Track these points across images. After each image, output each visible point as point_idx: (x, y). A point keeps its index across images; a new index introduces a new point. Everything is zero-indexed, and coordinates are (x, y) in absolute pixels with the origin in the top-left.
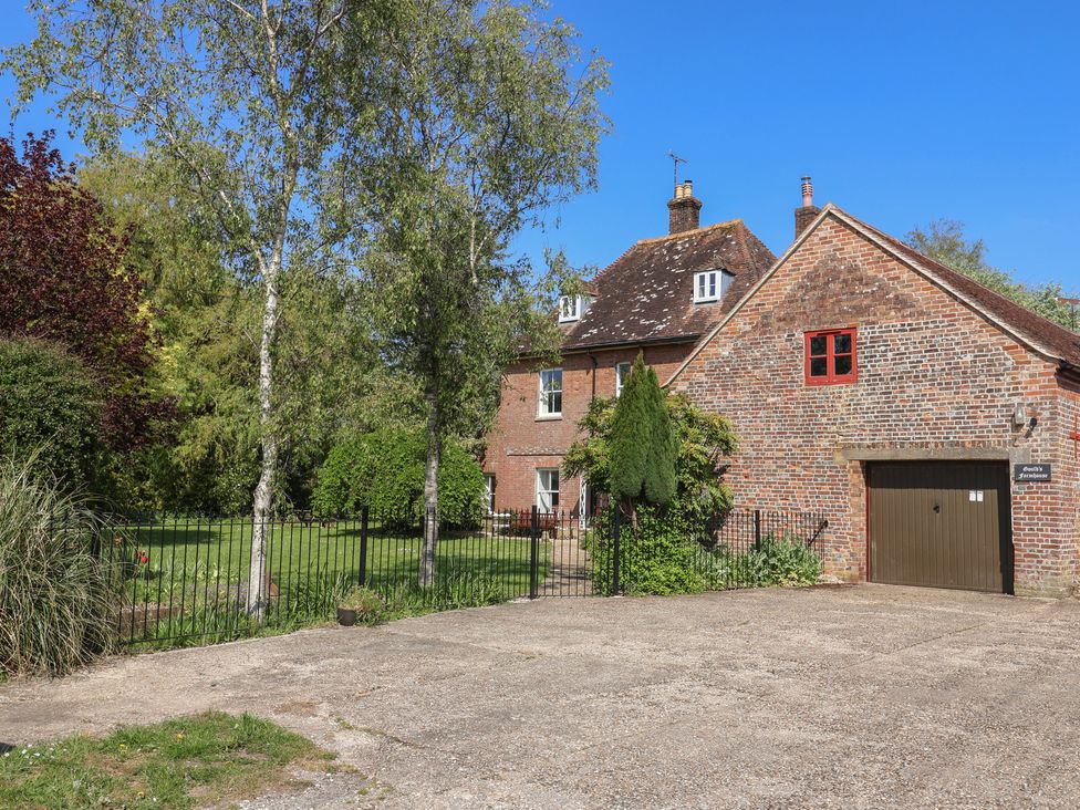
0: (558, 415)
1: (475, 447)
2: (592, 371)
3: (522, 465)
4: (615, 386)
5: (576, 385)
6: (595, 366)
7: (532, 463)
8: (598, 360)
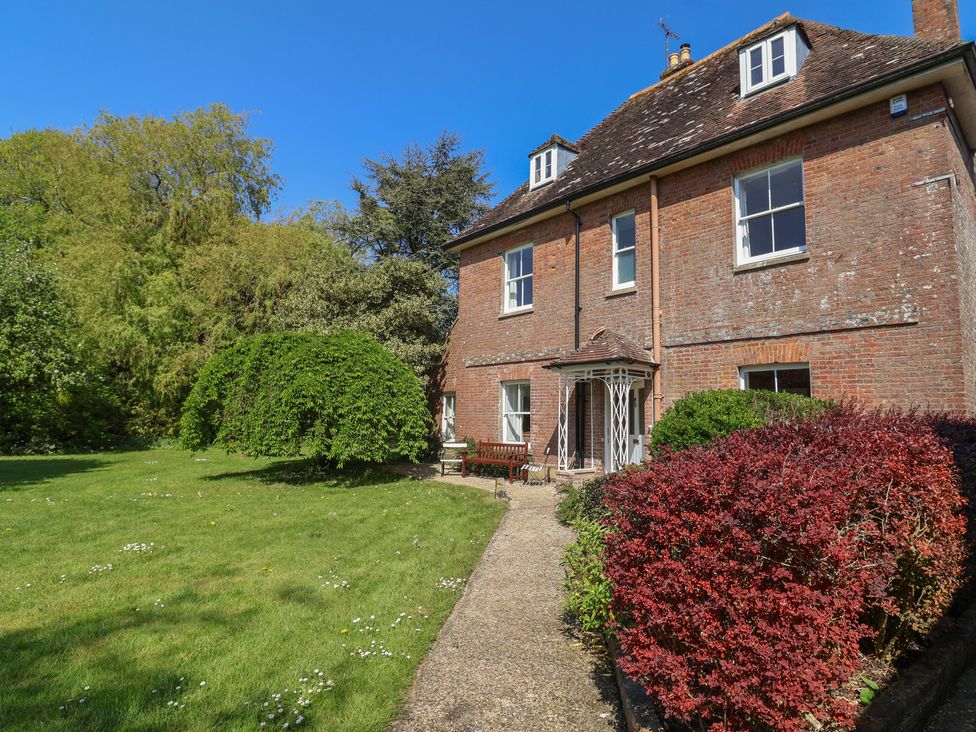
0: (529, 307)
1: (422, 356)
2: (574, 237)
3: (483, 378)
4: (610, 250)
5: (552, 260)
6: (580, 226)
7: (496, 375)
8: (584, 219)
